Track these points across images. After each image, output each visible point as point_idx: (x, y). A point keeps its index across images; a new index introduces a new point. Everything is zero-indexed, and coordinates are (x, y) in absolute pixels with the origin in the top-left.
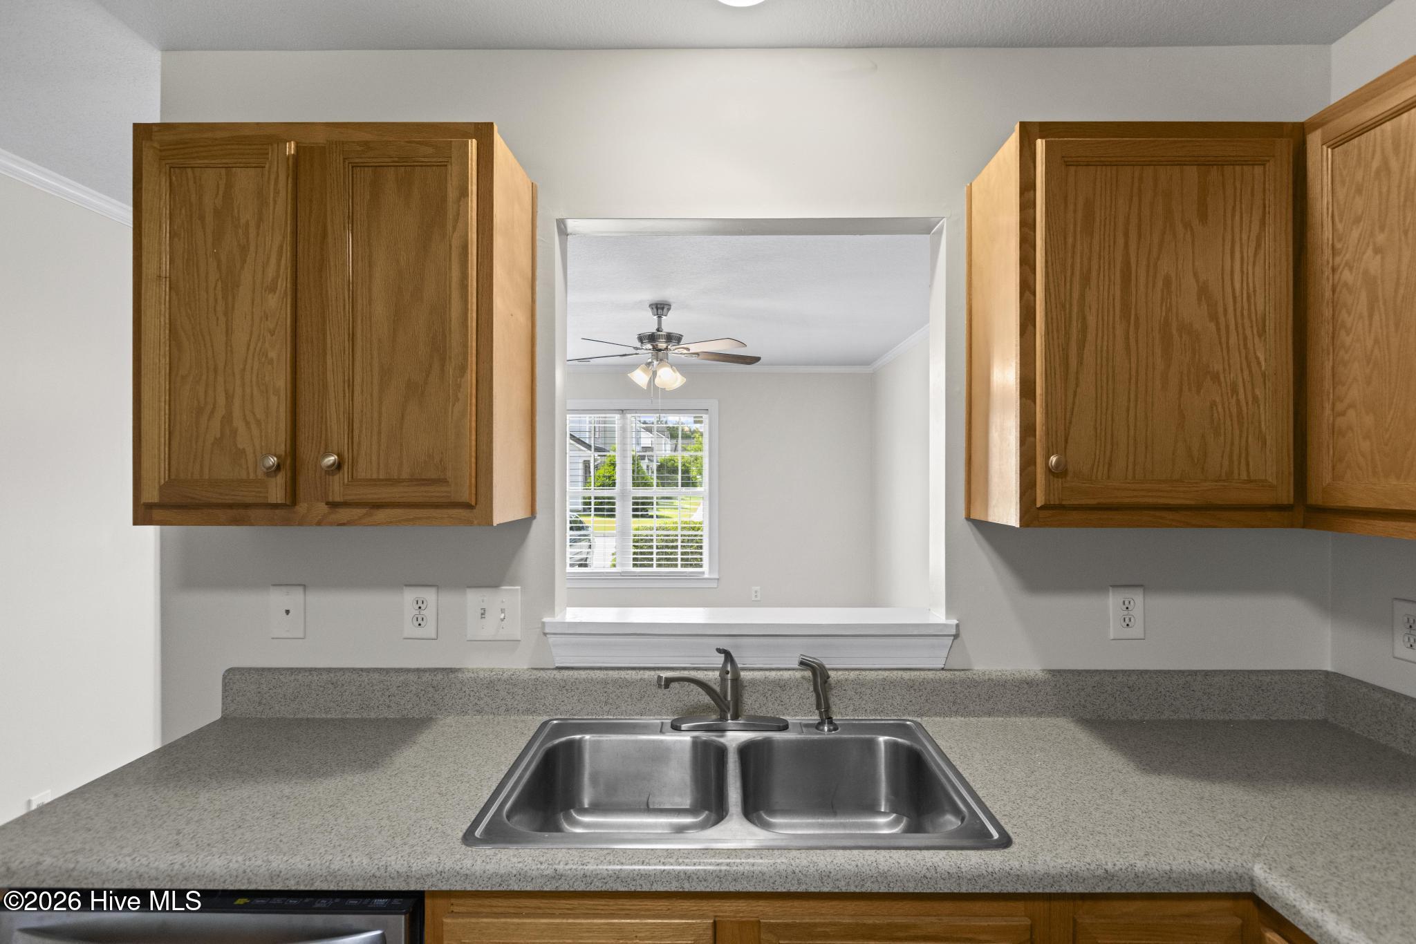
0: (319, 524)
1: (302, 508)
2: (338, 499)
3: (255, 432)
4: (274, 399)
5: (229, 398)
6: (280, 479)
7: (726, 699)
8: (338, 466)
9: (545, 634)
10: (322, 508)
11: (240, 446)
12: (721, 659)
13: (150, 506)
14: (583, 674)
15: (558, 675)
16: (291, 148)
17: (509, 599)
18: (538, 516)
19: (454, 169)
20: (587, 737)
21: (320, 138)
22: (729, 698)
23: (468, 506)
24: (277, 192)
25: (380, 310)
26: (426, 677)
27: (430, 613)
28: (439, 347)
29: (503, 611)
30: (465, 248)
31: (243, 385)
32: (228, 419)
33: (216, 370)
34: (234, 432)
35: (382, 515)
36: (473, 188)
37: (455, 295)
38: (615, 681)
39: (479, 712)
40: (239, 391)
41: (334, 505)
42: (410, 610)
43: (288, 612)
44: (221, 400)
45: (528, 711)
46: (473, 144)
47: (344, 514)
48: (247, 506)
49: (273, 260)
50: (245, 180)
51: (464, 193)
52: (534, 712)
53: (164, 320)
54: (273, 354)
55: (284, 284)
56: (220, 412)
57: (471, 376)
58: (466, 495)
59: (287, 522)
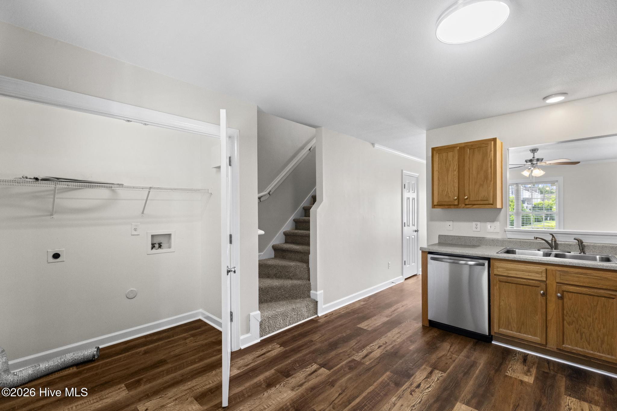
0: (463, 208)
1: (460, 205)
2: (467, 204)
3: (452, 193)
4: (455, 188)
5: (448, 189)
6: (457, 201)
7: (552, 245)
8: (467, 199)
9: (505, 231)
10: (464, 205)
11: (450, 196)
12: (551, 237)
13: (435, 205)
14: (515, 240)
15: (509, 240)
16: (458, 148)
17: (497, 224)
18: (503, 208)
19: (489, 147)
20: (517, 250)
21: (463, 145)
22: (553, 245)
23: (492, 204)
24: (456, 155)
25: (474, 172)
26: (478, 238)
27: (479, 226)
28: (486, 178)
29: (495, 227)
30: (491, 161)
31: (450, 186)
32: (448, 191)
33: (445, 184)
34: (449, 194)
35: (475, 206)
36: (493, 150)
37: (489, 168)
38: (523, 242)
39: (490, 245)
40: (449, 187)
41: (466, 205)
42: (474, 226)
43: (450, 225)
44: (446, 189)
45: (501, 246)
46: (493, 142)
47: (467, 206)
48: (450, 205)
49: (455, 166)
50: (450, 154)
51: (491, 151)
52: (503, 246)
53: (437, 177)
54: (455, 181)
55: (457, 170)
56: (446, 191)
57: (492, 182)
58: (491, 202)
59: (457, 208)
